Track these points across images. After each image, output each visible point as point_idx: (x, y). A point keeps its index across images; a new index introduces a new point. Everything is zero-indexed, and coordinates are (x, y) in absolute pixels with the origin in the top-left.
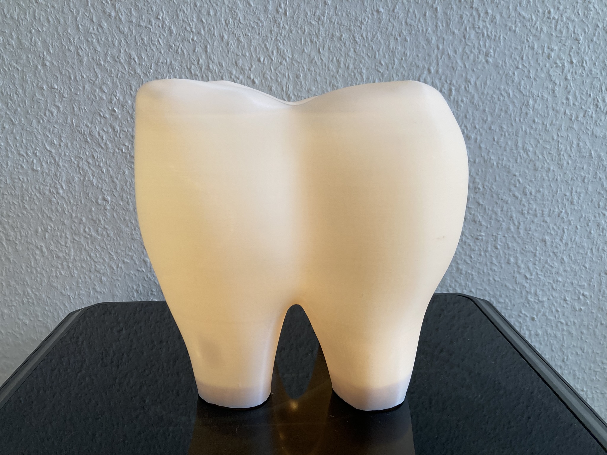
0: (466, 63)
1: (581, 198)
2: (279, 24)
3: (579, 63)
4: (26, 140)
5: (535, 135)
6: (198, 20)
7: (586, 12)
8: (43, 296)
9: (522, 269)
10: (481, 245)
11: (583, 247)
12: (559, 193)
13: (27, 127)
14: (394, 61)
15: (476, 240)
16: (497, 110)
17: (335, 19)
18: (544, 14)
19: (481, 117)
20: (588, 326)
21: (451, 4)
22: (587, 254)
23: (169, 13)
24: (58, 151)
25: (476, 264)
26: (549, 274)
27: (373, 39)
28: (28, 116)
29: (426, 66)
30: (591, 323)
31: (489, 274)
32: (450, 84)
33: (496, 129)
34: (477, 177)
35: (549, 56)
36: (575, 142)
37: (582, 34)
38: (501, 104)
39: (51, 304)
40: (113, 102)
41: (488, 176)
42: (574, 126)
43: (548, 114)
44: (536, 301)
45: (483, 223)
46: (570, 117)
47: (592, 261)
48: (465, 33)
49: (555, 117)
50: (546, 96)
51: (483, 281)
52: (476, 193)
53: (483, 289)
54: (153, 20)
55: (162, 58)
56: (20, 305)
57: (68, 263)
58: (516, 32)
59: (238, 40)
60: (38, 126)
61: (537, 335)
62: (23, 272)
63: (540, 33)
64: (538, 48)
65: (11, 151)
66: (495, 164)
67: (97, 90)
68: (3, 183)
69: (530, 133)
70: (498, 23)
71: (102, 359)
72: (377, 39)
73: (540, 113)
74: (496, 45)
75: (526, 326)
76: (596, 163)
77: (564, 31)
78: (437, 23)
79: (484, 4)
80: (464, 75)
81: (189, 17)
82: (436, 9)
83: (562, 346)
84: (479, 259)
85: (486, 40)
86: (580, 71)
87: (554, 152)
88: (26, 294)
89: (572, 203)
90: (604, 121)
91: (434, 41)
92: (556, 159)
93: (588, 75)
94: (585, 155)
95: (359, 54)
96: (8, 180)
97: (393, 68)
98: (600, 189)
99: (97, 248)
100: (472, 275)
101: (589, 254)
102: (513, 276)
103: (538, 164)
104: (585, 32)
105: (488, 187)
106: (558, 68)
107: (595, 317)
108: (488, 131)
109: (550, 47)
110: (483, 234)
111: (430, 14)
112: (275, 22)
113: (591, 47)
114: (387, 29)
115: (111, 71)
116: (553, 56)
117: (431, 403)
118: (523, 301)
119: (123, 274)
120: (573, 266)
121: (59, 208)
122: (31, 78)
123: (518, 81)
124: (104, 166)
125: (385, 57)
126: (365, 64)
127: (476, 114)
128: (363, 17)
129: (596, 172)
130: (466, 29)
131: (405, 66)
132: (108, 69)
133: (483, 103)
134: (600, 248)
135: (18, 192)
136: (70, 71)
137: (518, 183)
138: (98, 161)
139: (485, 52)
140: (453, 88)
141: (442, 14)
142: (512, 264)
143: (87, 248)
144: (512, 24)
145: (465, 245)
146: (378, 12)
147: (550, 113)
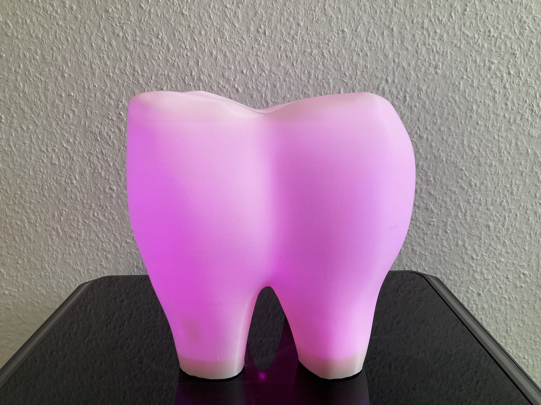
0: (418, 74)
1: (520, 189)
2: (260, 42)
3: (516, 74)
4: (47, 138)
5: (479, 135)
6: (191, 38)
7: (522, 31)
8: (58, 270)
9: (469, 251)
10: (433, 230)
11: (522, 232)
12: (501, 185)
13: (48, 127)
14: (357, 72)
15: (428, 226)
16: (445, 114)
17: (306, 38)
18: (485, 32)
19: (431, 119)
20: (528, 301)
21: (405, 24)
22: (526, 238)
23: (168, 33)
24: (73, 148)
25: (429, 246)
26: (492, 256)
27: (338, 54)
28: (49, 119)
29: (383, 76)
30: (531, 299)
31: (440, 255)
32: (405, 92)
33: (445, 130)
34: (429, 171)
35: (490, 69)
36: (513, 141)
37: (518, 50)
38: (449, 109)
39: (64, 278)
40: (120, 107)
41: (438, 170)
42: (513, 128)
43: (490, 118)
44: (482, 279)
45: (435, 211)
46: (509, 120)
47: (530, 244)
48: (417, 48)
49: (496, 120)
50: (487, 102)
51: (435, 261)
52: (428, 184)
53: (435, 268)
54: (153, 39)
55: (161, 70)
56: (38, 278)
57: (79, 242)
58: (461, 48)
59: (225, 56)
60: (57, 127)
61: (483, 308)
62: (41, 250)
63: (482, 49)
64: (480, 60)
65: (34, 148)
66: (444, 160)
67: (107, 97)
68: (27, 175)
69: (475, 133)
70: (445, 40)
71: (107, 326)
72: (342, 54)
73: (483, 116)
74: (444, 59)
75: (474, 300)
76: (532, 159)
77: (503, 47)
78: (393, 41)
79: (433, 25)
80: (417, 85)
81: (184, 37)
82: (392, 29)
83: (506, 318)
84: (431, 241)
85: (435, 55)
86: (517, 81)
87: (495, 150)
88: (43, 268)
89: (512, 194)
90: (539, 123)
91: (391, 55)
92: (498, 156)
93: (524, 84)
94: (522, 152)
95: (326, 67)
96: (31, 172)
97: (355, 78)
98: (536, 182)
99: (104, 229)
100: (425, 255)
101: (527, 237)
102: (462, 257)
103: (481, 159)
104: (521, 48)
105: (438, 179)
106: (498, 79)
107: (534, 293)
108: (438, 132)
109: (491, 61)
110: (435, 220)
111: (387, 33)
112: (256, 40)
113: (526, 60)
114: (351, 46)
115: (118, 81)
116: (493, 69)
117: (390, 368)
118: (470, 278)
119: (126, 253)
120: (514, 248)
121: (73, 196)
122: (52, 87)
123: (463, 89)
124: (111, 160)
125: (349, 69)
126: (332, 75)
127: (427, 117)
128: (330, 36)
129: (533, 168)
130: (418, 46)
131: (366, 77)
132: (116, 79)
133: (433, 108)
134: (538, 233)
135: (39, 183)
136: (85, 82)
137: (464, 176)
138: (106, 156)
139: (434, 65)
140: (408, 95)
141: (398, 33)
142: (460, 246)
143: (96, 230)
144: (457, 41)
145: (419, 229)
146: (343, 31)
147: (492, 116)
